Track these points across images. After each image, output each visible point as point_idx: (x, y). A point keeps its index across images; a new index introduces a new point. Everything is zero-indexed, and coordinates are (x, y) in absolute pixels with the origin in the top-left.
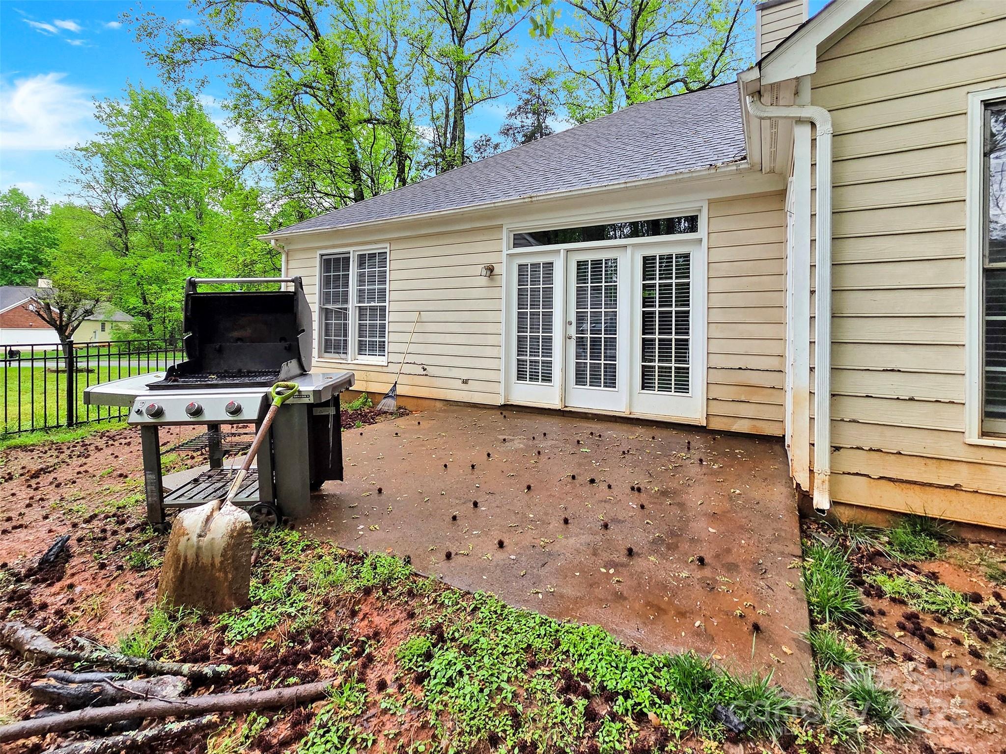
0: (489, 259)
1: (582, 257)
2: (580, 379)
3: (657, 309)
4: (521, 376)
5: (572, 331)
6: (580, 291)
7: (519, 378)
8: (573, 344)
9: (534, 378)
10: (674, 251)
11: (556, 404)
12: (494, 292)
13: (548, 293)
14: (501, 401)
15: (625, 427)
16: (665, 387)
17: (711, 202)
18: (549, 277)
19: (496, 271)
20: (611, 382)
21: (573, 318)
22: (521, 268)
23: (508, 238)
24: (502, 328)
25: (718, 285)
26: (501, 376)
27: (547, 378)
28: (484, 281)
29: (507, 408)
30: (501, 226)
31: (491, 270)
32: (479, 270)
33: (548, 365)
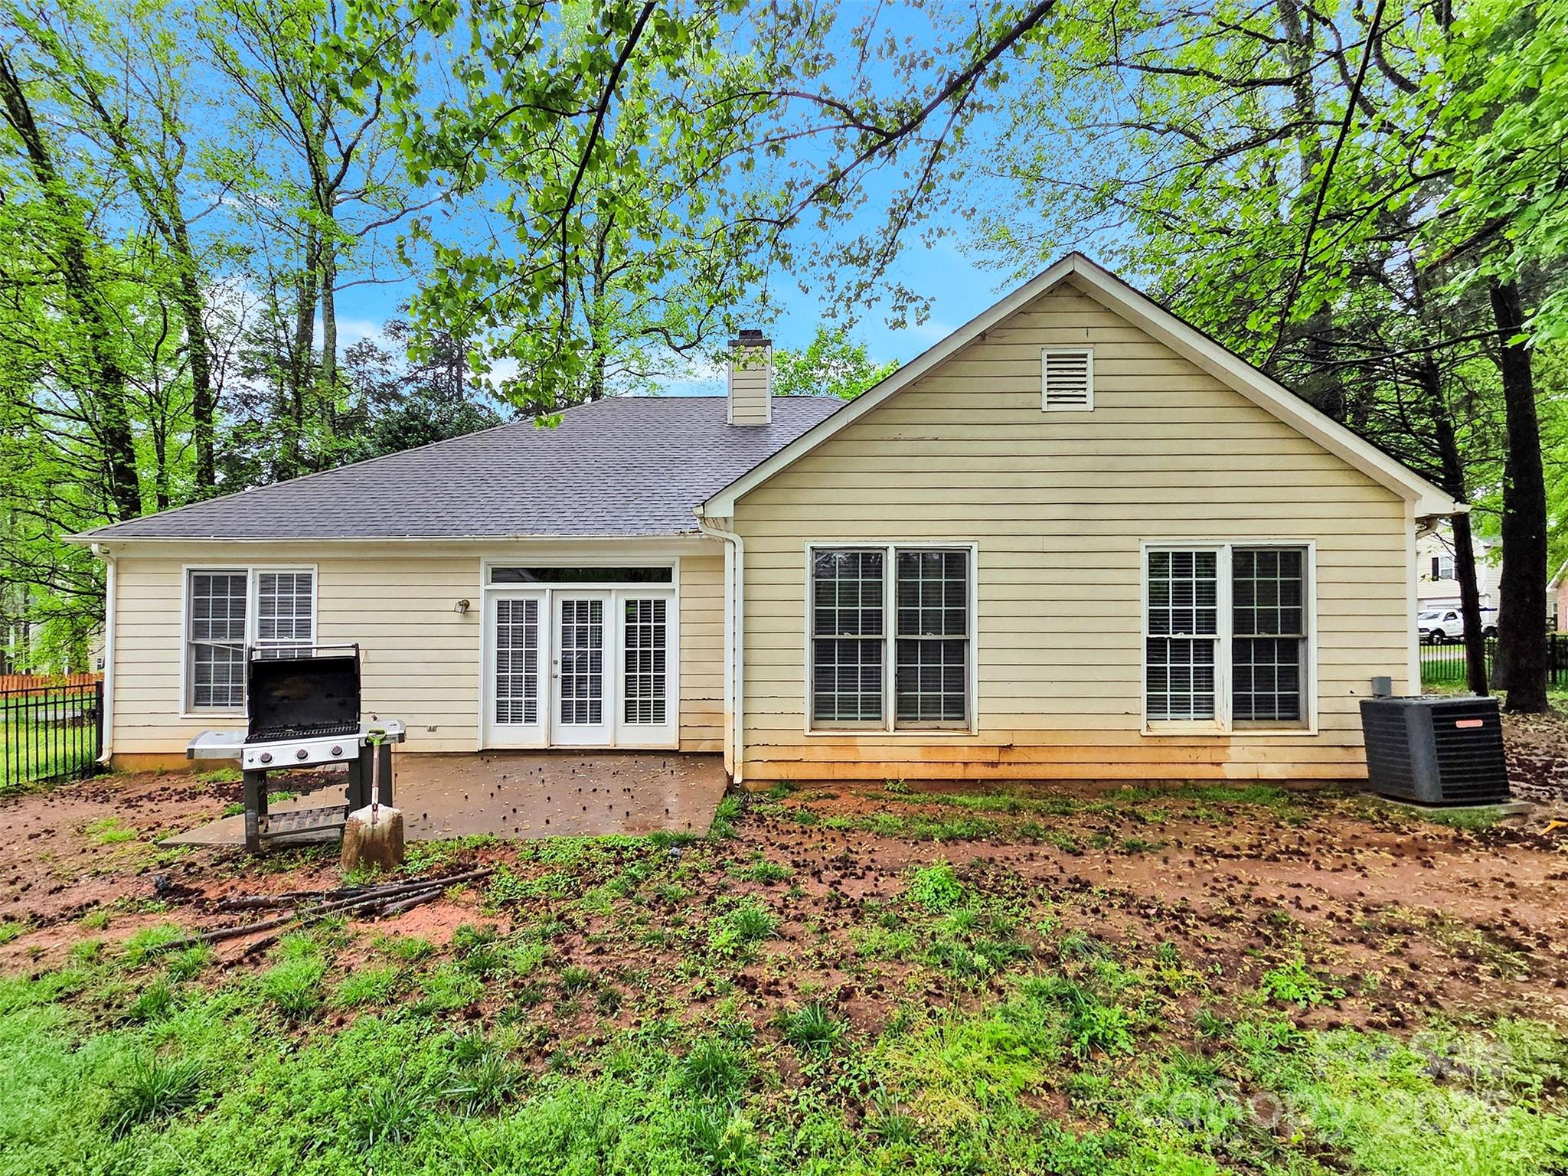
0: (465, 593)
1: (569, 598)
2: (566, 717)
3: (638, 649)
4: (500, 718)
5: (558, 670)
6: (566, 631)
7: (498, 721)
8: (558, 683)
9: (516, 718)
10: (653, 597)
11: (542, 744)
12: (470, 630)
13: (532, 632)
14: (478, 746)
15: (611, 758)
16: (644, 719)
17: (682, 559)
18: (532, 615)
19: (472, 607)
20: (597, 718)
21: (559, 658)
22: (502, 605)
23: (486, 572)
24: (480, 669)
25: (687, 630)
26: (480, 722)
27: (531, 718)
28: (457, 617)
29: (486, 754)
30: (479, 559)
31: (465, 605)
32: (452, 604)
33: (531, 705)
